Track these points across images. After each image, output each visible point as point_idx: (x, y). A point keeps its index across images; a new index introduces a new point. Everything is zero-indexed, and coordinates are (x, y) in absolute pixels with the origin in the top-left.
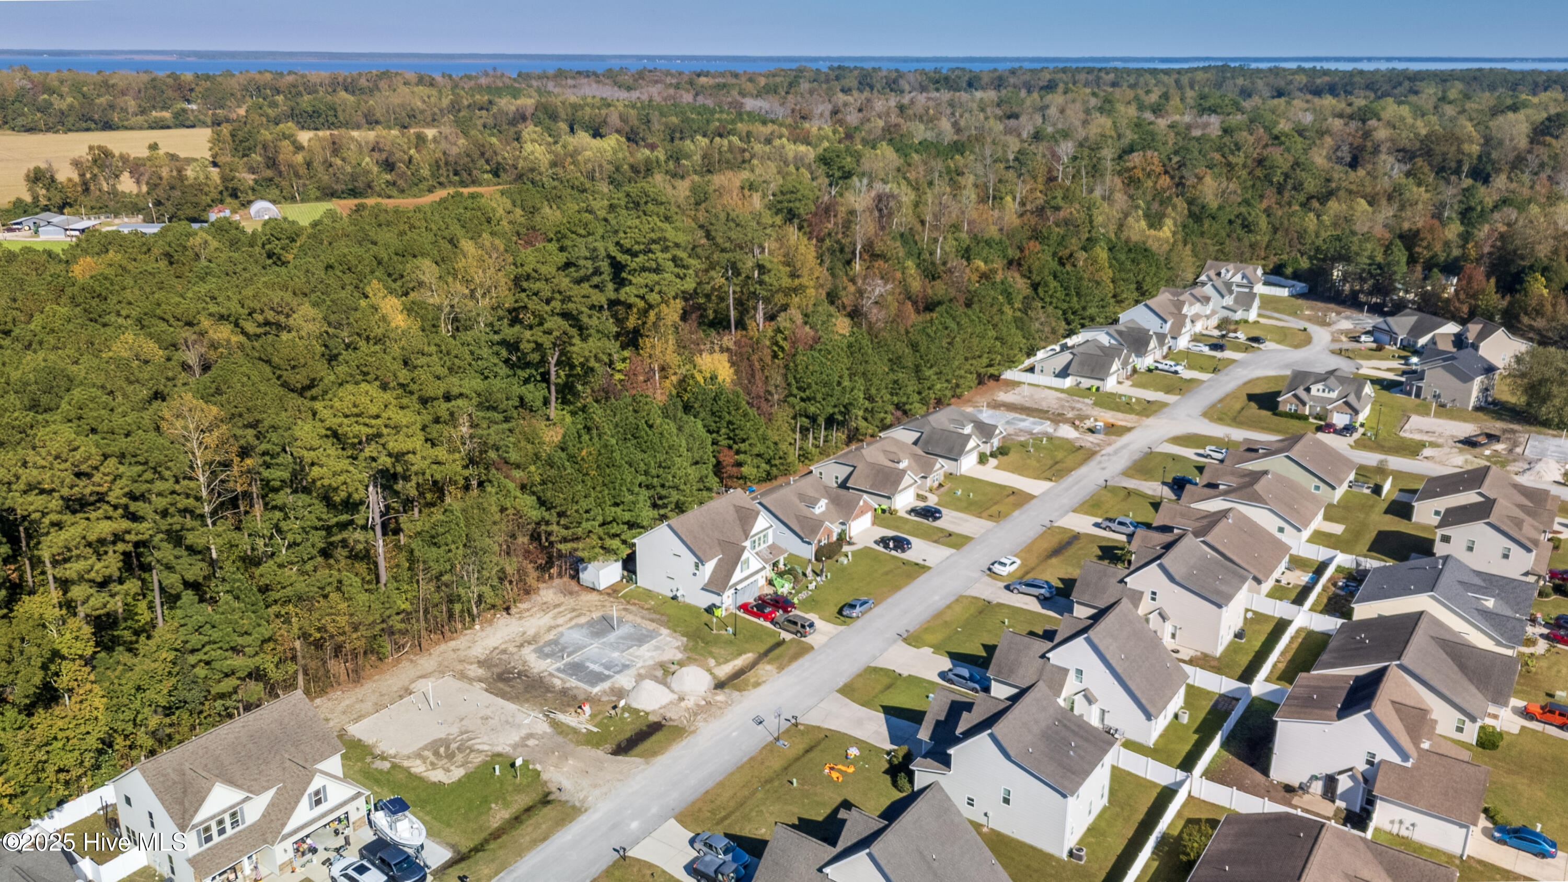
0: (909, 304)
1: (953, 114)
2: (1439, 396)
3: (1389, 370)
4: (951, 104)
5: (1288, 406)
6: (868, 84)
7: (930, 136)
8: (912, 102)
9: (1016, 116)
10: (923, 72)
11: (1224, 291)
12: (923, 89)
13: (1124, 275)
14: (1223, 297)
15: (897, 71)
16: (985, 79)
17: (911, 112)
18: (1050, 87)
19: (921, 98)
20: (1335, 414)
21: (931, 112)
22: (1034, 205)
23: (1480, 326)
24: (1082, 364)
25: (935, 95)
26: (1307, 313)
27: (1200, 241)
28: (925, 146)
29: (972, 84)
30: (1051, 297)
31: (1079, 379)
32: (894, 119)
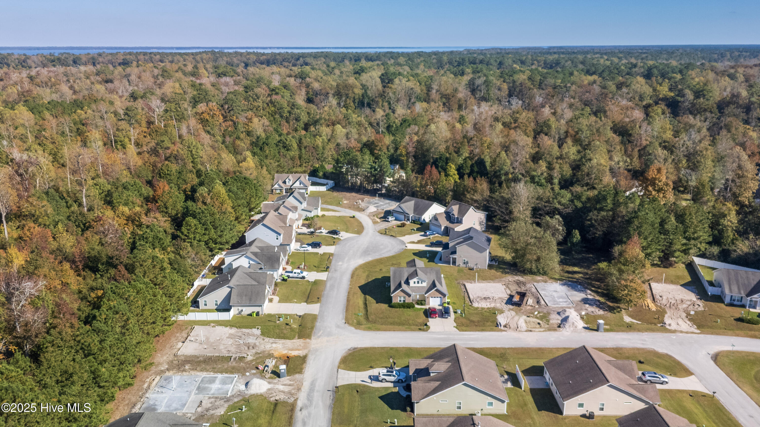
0: (67, 266)
1: (68, 81)
2: (467, 263)
3: (419, 242)
4: (66, 74)
5: (399, 299)
6: (6, 63)
7: (55, 97)
8: (38, 74)
9: (111, 81)
10: (42, 56)
11: (301, 200)
12: (44, 66)
13: (240, 202)
14: (301, 203)
15: (25, 55)
16: (84, 59)
17: (38, 80)
18: (125, 63)
19: (44, 71)
20: (431, 299)
21: (53, 80)
22: (149, 148)
23: (458, 206)
24: (240, 295)
25: (53, 69)
26: (345, 202)
27: (267, 161)
28: (52, 105)
29: (76, 62)
30: (194, 233)
31: (240, 308)
32: (27, 86)
